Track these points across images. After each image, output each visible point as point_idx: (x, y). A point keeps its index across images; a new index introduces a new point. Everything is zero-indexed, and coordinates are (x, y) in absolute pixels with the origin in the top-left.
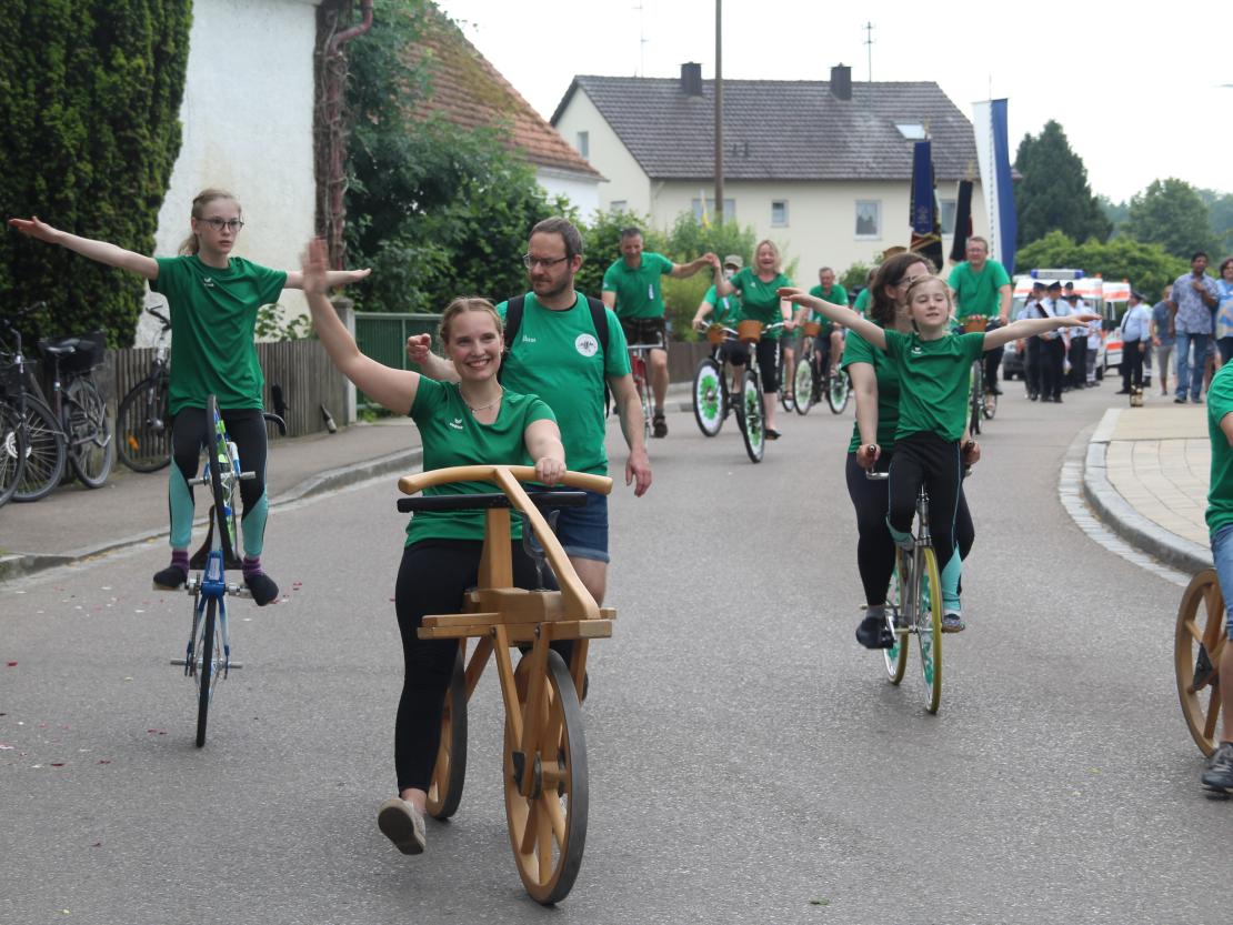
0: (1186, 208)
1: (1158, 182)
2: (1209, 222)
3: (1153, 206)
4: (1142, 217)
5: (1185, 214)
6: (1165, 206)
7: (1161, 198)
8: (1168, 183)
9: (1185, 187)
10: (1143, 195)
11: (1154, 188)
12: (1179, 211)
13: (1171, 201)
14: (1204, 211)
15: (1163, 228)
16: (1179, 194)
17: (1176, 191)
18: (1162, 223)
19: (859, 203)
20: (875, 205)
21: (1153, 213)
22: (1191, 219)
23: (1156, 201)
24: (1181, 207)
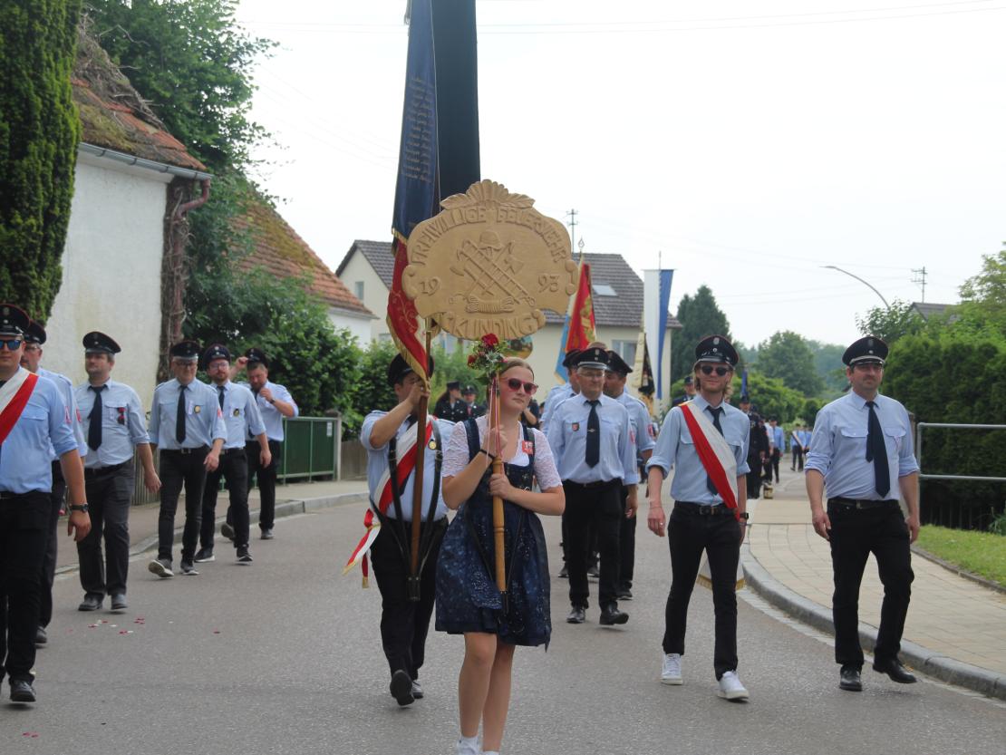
0: (798, 353)
1: (778, 334)
2: (815, 364)
3: (775, 352)
4: (767, 359)
5: (797, 358)
6: (784, 352)
7: (781, 345)
8: (786, 335)
9: (797, 338)
10: (768, 343)
11: (775, 338)
12: (793, 356)
13: (788, 348)
14: (811, 357)
15: (782, 368)
16: (794, 343)
17: (791, 341)
18: (781, 364)
21: (775, 356)
22: (802, 362)
23: (777, 348)
24: (795, 352)
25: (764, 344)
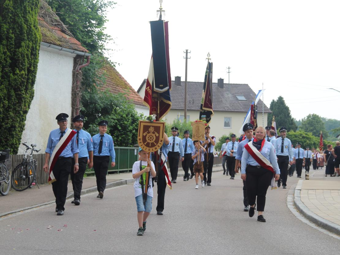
0: (318, 123)
1: (310, 115)
2: (325, 126)
3: (309, 122)
4: (305, 125)
5: (317, 124)
6: (312, 122)
7: (311, 119)
8: (313, 115)
9: (318, 116)
10: (306, 118)
11: (309, 117)
12: (316, 123)
13: (314, 120)
14: (323, 124)
15: (311, 128)
16: (316, 119)
17: (315, 117)
18: (311, 127)
19: (225, 118)
20: (230, 118)
21: (308, 124)
22: (319, 126)
23: (309, 119)
24: (316, 122)
25: (304, 119)
